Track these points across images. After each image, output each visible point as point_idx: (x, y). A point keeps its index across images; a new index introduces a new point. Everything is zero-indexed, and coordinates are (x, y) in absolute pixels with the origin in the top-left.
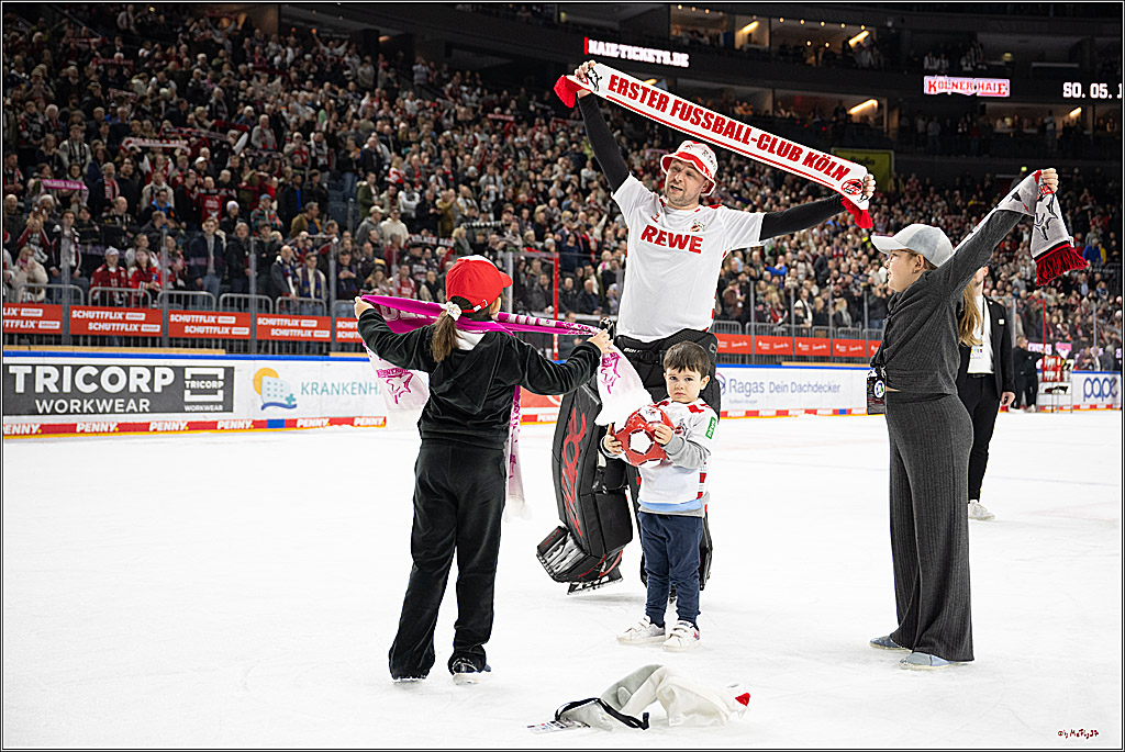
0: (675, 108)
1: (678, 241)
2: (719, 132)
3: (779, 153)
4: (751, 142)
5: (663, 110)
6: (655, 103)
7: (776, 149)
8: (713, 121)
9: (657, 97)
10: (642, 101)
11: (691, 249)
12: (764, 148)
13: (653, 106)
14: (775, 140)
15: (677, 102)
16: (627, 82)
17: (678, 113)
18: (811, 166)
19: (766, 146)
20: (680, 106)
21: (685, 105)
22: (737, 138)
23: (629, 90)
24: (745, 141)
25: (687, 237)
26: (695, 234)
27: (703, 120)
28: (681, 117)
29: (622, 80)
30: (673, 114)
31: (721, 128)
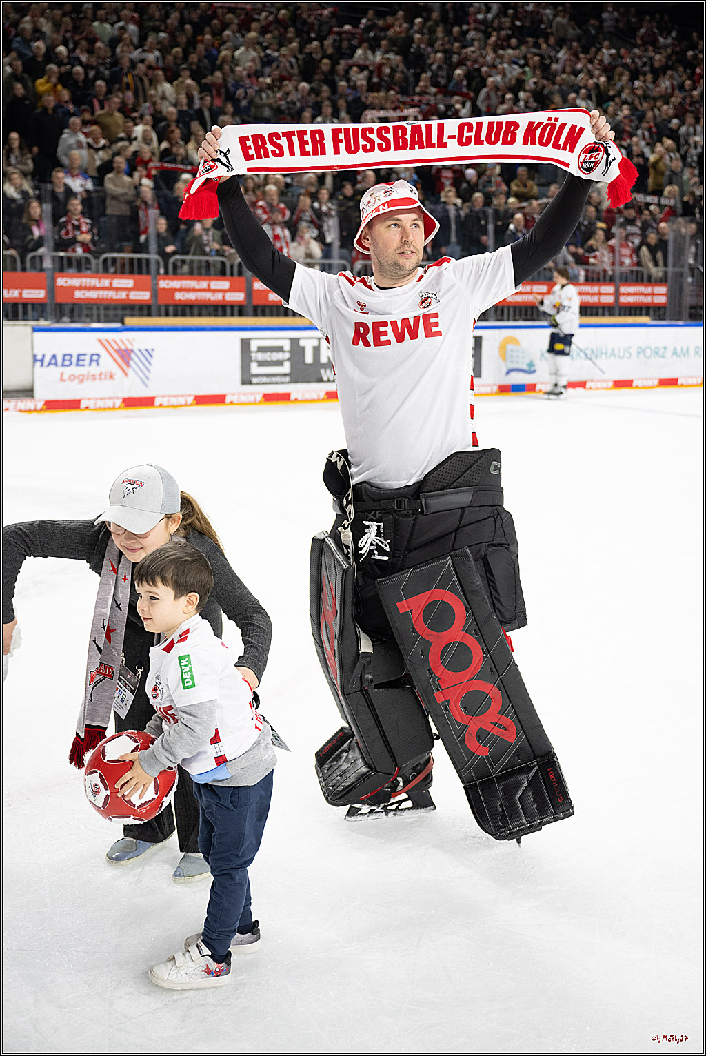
0: (336, 142)
1: (407, 330)
2: (404, 148)
3: (490, 142)
4: (449, 142)
5: (323, 153)
6: (309, 148)
7: (483, 137)
8: (390, 136)
9: (307, 138)
10: (292, 153)
11: (428, 334)
12: (468, 143)
13: (308, 154)
14: (479, 125)
15: (335, 132)
16: (261, 136)
17: (342, 146)
18: (533, 143)
19: (469, 138)
20: (341, 136)
21: (347, 131)
22: (431, 145)
23: (270, 147)
24: (442, 144)
25: (417, 319)
26: (425, 311)
27: (378, 141)
28: (349, 150)
29: (255, 138)
30: (337, 152)
31: (405, 141)
